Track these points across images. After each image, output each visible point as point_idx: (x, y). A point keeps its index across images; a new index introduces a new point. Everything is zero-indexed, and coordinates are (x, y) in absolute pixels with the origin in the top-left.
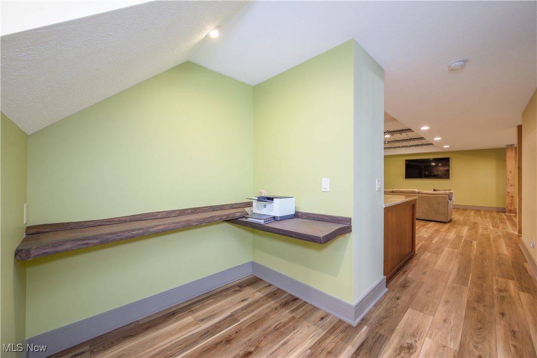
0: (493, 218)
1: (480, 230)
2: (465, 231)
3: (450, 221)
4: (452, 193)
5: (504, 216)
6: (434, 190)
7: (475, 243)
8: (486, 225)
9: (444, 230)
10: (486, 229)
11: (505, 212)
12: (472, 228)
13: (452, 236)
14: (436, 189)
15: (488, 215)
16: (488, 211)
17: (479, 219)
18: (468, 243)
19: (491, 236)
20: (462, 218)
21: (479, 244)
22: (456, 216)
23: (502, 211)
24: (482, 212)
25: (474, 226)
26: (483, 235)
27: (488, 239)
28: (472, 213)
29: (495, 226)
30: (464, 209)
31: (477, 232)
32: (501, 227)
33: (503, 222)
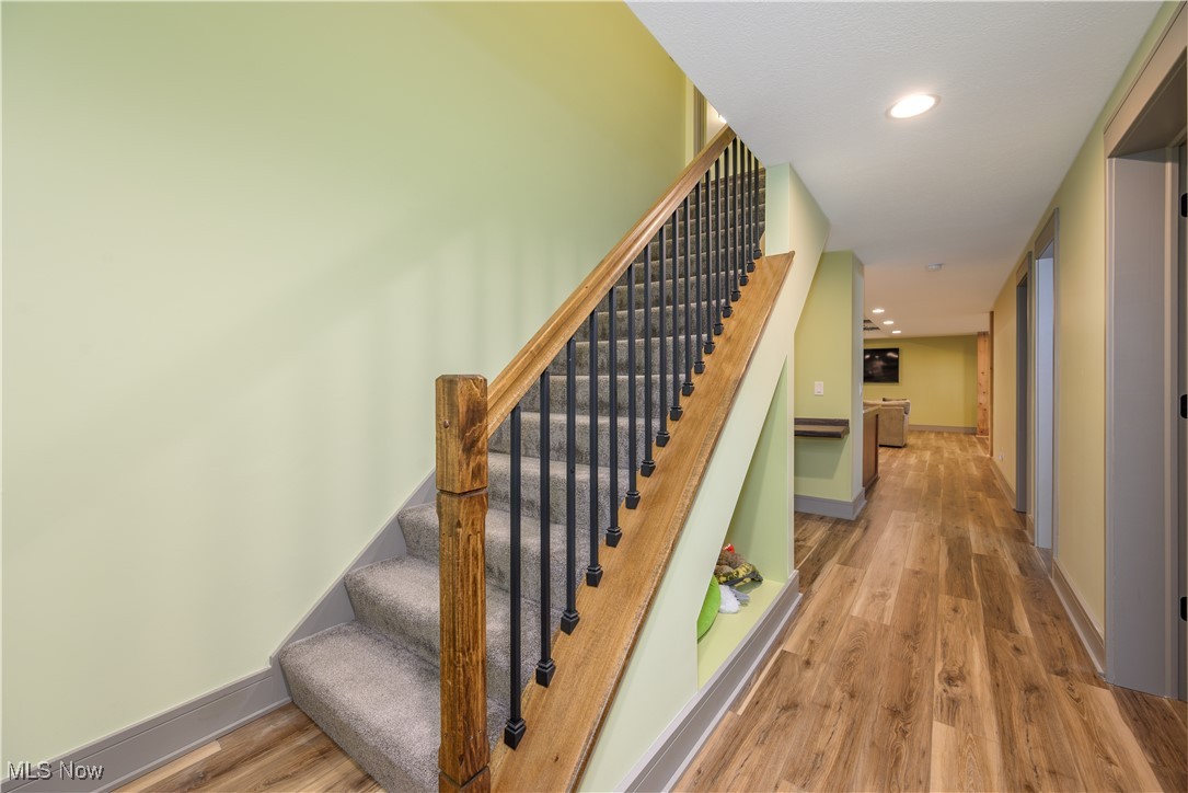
0: (960, 441)
1: (946, 455)
2: (927, 456)
3: (905, 446)
4: (908, 404)
5: (974, 439)
6: (884, 400)
7: (942, 467)
8: (952, 449)
9: (900, 455)
10: (953, 453)
11: (975, 434)
12: (935, 453)
13: (913, 460)
14: (886, 397)
15: (954, 438)
16: (953, 433)
17: (942, 443)
18: (934, 467)
19: (960, 460)
20: (920, 442)
21: (946, 467)
22: (911, 440)
23: (971, 432)
24: (945, 435)
25: (938, 450)
26: (950, 459)
27: (957, 463)
28: (932, 436)
29: (963, 449)
30: (921, 431)
31: (942, 456)
32: (970, 451)
33: (973, 445)
